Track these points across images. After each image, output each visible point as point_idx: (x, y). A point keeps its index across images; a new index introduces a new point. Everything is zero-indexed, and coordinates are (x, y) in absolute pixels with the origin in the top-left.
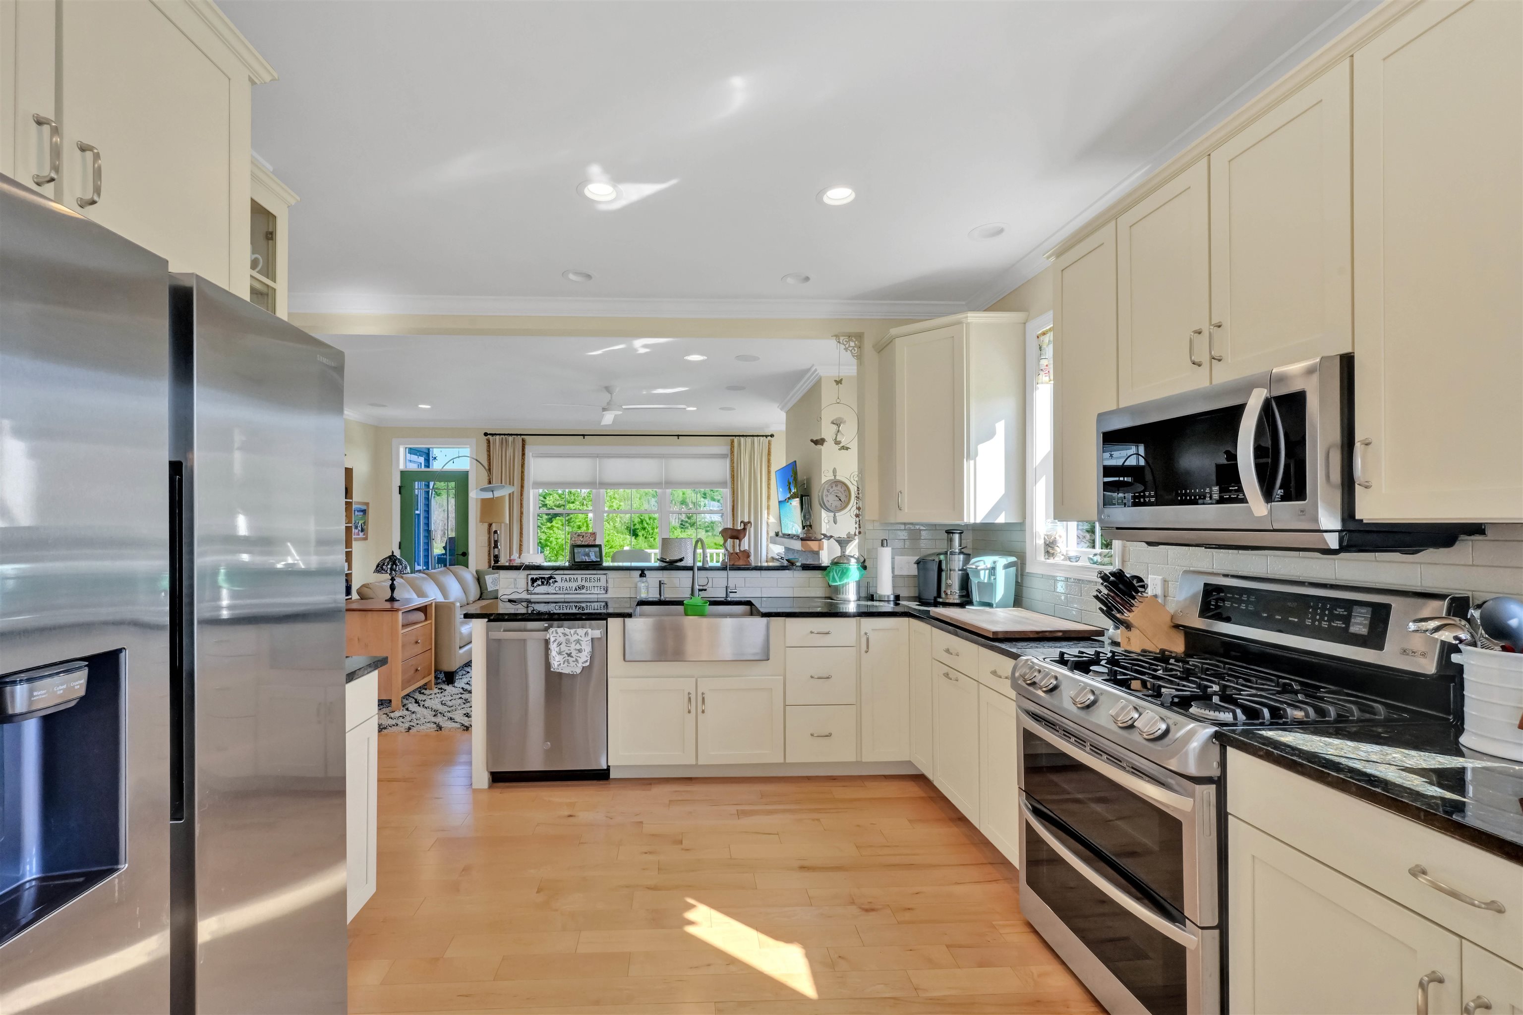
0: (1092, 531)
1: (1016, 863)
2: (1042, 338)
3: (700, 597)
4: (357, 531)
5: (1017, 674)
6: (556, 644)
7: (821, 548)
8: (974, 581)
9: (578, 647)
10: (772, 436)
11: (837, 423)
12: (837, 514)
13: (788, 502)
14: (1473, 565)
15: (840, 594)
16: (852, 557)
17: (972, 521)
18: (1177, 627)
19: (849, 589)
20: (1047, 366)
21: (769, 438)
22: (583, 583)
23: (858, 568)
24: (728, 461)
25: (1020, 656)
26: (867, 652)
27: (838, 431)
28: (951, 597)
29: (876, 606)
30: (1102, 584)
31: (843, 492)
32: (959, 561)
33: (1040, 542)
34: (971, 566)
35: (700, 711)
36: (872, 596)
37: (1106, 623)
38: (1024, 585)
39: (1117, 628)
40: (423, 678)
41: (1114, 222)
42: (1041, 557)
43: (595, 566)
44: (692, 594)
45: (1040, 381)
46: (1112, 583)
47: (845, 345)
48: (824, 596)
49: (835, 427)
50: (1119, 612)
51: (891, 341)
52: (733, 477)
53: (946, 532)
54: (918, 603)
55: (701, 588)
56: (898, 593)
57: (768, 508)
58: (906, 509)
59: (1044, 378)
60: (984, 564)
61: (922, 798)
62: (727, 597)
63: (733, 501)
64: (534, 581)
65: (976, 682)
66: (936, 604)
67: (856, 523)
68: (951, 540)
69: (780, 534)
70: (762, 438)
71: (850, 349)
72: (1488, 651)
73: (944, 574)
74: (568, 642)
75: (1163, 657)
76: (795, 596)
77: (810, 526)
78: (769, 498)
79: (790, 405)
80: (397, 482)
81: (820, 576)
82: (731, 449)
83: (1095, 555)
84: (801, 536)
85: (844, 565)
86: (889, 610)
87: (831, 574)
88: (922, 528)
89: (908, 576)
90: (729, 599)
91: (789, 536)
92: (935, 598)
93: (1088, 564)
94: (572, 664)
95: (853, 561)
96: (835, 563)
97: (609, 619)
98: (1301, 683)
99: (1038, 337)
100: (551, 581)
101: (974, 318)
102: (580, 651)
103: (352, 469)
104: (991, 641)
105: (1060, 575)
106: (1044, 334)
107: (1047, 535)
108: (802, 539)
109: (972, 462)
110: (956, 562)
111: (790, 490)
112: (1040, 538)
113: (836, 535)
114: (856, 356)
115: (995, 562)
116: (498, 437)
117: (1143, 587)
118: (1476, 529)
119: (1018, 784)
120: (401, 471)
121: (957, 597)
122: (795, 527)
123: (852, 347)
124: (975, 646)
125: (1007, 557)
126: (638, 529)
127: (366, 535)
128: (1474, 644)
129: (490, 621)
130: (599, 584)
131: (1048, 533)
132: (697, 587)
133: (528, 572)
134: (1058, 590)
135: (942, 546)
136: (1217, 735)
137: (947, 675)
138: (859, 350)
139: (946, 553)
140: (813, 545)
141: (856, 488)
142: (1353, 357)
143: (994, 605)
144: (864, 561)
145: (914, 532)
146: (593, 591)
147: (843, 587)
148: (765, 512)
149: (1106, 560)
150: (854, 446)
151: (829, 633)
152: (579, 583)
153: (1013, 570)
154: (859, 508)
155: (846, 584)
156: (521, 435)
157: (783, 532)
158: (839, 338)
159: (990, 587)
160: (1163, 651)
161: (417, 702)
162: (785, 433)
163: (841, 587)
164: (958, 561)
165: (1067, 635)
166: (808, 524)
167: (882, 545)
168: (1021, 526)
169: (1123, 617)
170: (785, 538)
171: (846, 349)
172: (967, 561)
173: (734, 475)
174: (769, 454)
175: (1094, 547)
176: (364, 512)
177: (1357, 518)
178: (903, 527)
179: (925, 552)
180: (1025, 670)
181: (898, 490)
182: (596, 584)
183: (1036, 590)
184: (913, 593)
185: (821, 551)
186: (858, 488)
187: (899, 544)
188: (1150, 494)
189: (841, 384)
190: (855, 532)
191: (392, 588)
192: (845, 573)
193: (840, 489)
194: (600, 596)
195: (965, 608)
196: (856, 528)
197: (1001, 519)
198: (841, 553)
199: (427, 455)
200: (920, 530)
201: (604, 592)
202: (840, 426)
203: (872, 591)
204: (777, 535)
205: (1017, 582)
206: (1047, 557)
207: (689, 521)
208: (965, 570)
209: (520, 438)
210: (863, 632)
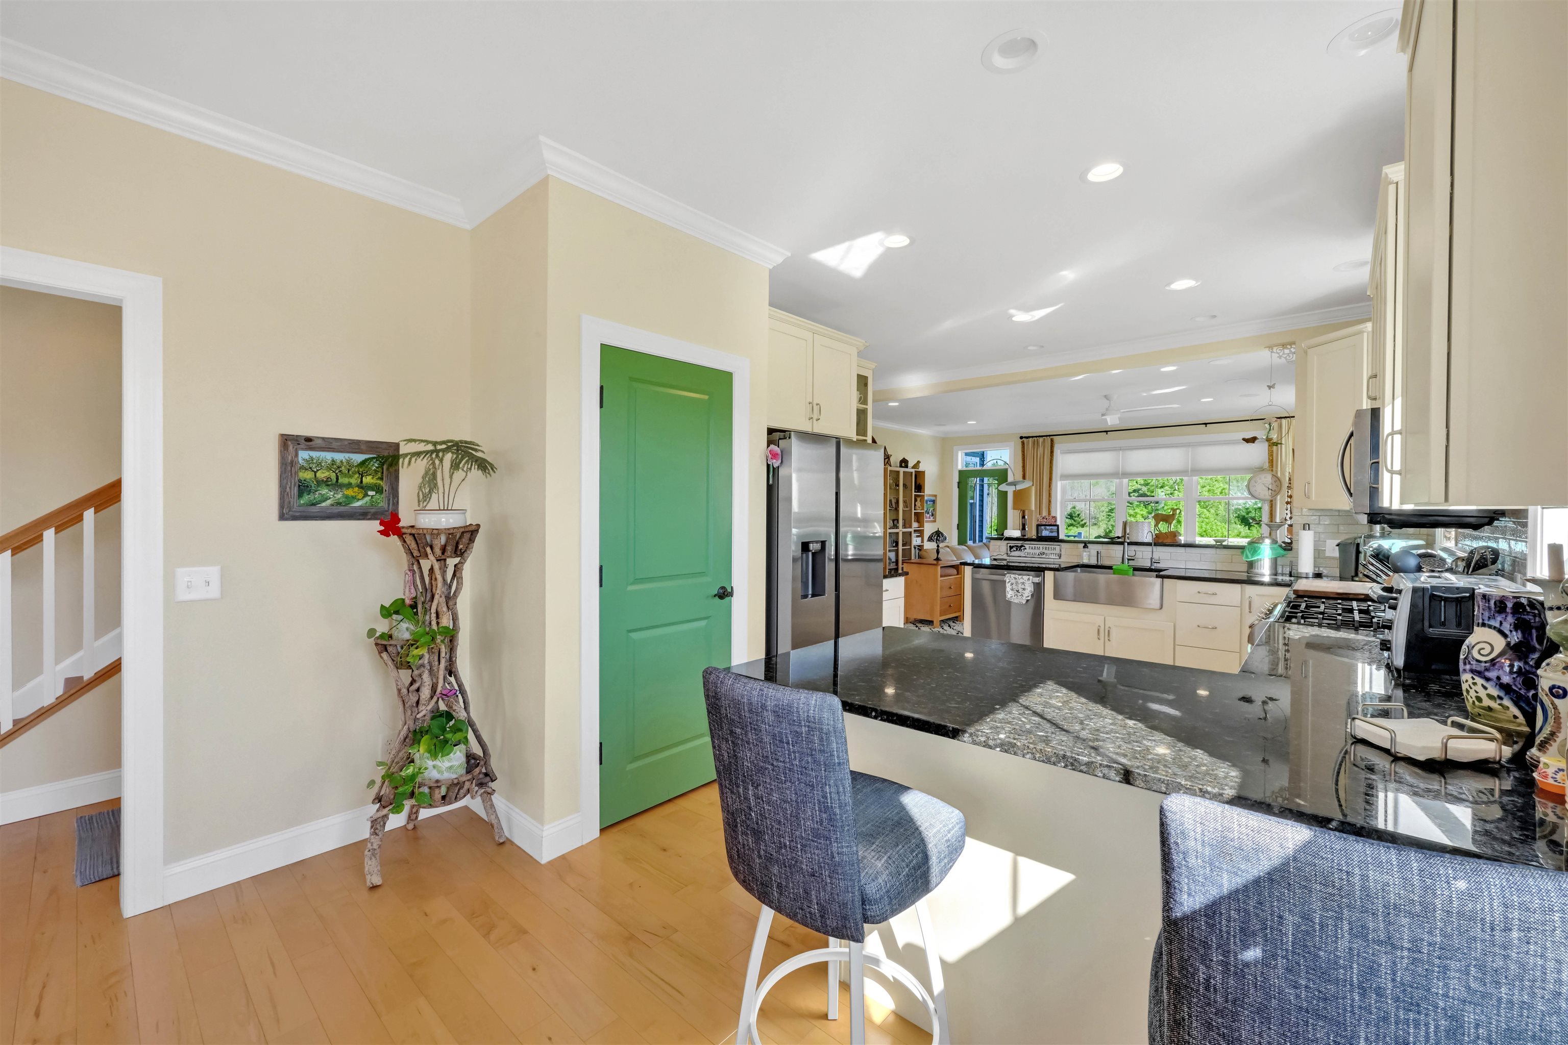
3: (1128, 564)
4: (928, 515)
6: (1009, 584)
9: (1023, 587)
11: (1269, 423)
15: (1253, 567)
19: (1263, 565)
22: (1044, 551)
23: (1275, 548)
26: (1250, 612)
27: (1270, 430)
40: (955, 612)
43: (1055, 539)
44: (1123, 562)
47: (1278, 353)
49: (1267, 426)
52: (1271, 461)
55: (1130, 558)
56: (1318, 571)
58: (1313, 496)
64: (1011, 547)
71: (1285, 356)
74: (1017, 583)
80: (956, 479)
87: (1247, 553)
89: (1330, 557)
90: (1153, 567)
94: (1020, 597)
97: (1046, 572)
100: (1022, 548)
102: (1024, 589)
103: (924, 472)
114: (1291, 361)
116: (1031, 439)
120: (959, 471)
127: (935, 518)
129: (975, 567)
130: (1054, 552)
132: (1126, 556)
133: (1007, 542)
138: (1294, 355)
146: (1050, 557)
147: (1256, 563)
151: (1213, 594)
152: (1041, 550)
154: (1290, 497)
155: (1259, 561)
156: (1050, 436)
158: (1273, 348)
161: (949, 626)
163: (1254, 562)
167: (1304, 529)
171: (1280, 357)
173: (1272, 459)
176: (934, 502)
179: (1346, 536)
182: (1052, 552)
184: (1337, 572)
186: (1289, 478)
190: (1286, 518)
191: (938, 552)
192: (1257, 551)
194: (1055, 560)
199: (982, 456)
201: (1058, 558)
202: (1272, 425)
209: (1049, 439)
210: (1247, 596)
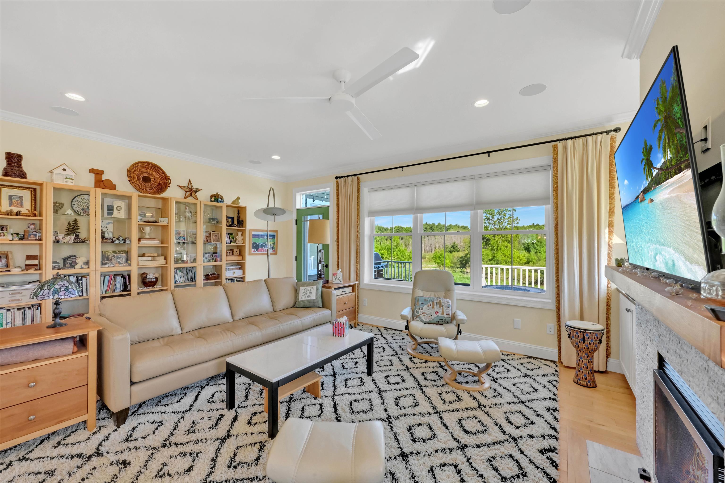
10: (617, 130)
21: (613, 133)
24: (551, 172)
52: (556, 189)
57: (611, 225)
70: (599, 136)
80: (294, 216)
82: (554, 157)
116: (342, 179)
120: (297, 210)
127: (276, 251)
148: (605, 231)
156: (357, 175)
173: (557, 187)
174: (611, 154)
176: (274, 237)
209: (356, 177)
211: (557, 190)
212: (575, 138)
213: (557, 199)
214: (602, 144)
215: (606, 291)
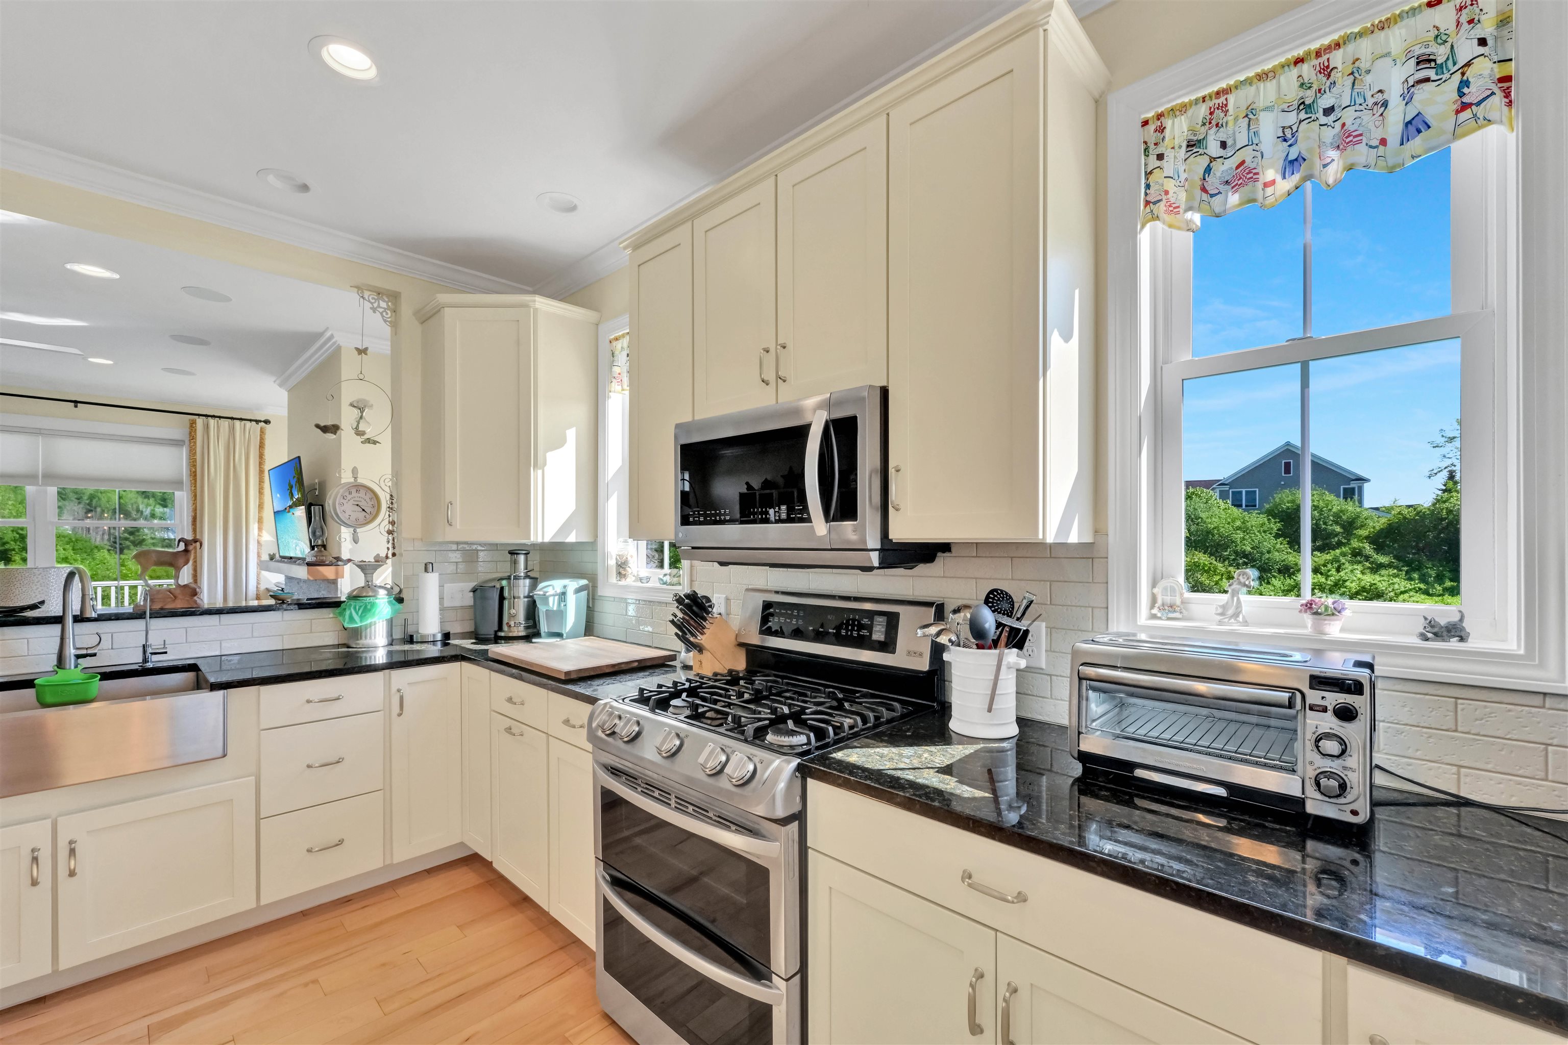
0: (660, 550)
1: (593, 947)
2: (614, 343)
3: (80, 667)
5: (594, 725)
7: (339, 575)
8: (542, 608)
10: (267, 422)
11: (360, 407)
12: (358, 530)
13: (289, 512)
14: (944, 577)
15: (361, 638)
16: (381, 587)
17: (540, 540)
18: (741, 645)
19: (375, 631)
20: (619, 374)
21: (262, 424)
23: (390, 603)
24: (185, 451)
25: (598, 699)
26: (400, 715)
27: (361, 417)
28: (515, 629)
29: (418, 651)
30: (677, 607)
31: (368, 500)
32: (525, 586)
33: (612, 562)
34: (538, 592)
35: (62, 872)
36: (411, 637)
37: (679, 646)
38: (596, 610)
39: (688, 651)
41: (690, 223)
42: (613, 579)
44: (60, 664)
45: (613, 389)
46: (687, 606)
47: (372, 303)
48: (337, 643)
49: (356, 412)
50: (693, 635)
51: (439, 311)
52: (193, 475)
53: (509, 553)
54: (474, 641)
55: (83, 651)
56: (447, 629)
57: (260, 521)
58: (458, 523)
59: (615, 386)
60: (554, 589)
61: (477, 887)
62: (145, 660)
63: (195, 510)
65: (544, 735)
66: (497, 640)
67: (388, 542)
68: (515, 563)
69: (277, 556)
70: (248, 423)
71: (381, 310)
72: (967, 649)
73: (506, 603)
75: (733, 679)
76: (285, 648)
77: (324, 546)
78: (261, 507)
79: (294, 381)
81: (331, 615)
82: (190, 433)
83: (665, 575)
84: (308, 560)
85: (368, 599)
86: (436, 654)
87: (347, 613)
88: (479, 548)
89: (462, 607)
90: (149, 665)
91: (291, 559)
92: (496, 632)
93: (658, 585)
95: (382, 592)
96: (354, 597)
98: (842, 690)
99: (611, 342)
101: (542, 303)
104: (563, 684)
105: (631, 597)
106: (617, 339)
107: (619, 555)
108: (309, 564)
109: (540, 472)
110: (521, 589)
111: (292, 496)
112: (612, 558)
113: (357, 559)
114: (390, 322)
115: (565, 587)
117: (710, 606)
118: (945, 547)
119: (595, 853)
121: (522, 628)
122: (300, 546)
123: (382, 308)
124: (543, 691)
125: (576, 580)
126: (14, 550)
128: (959, 645)
131: (620, 553)
132: (71, 651)
134: (630, 613)
135: (504, 569)
136: (799, 768)
137: (509, 730)
138: (394, 314)
139: (509, 578)
140: (328, 572)
141: (388, 497)
142: (888, 390)
143: (565, 635)
144: (401, 591)
145: (470, 553)
147: (366, 629)
148: (254, 527)
149: (675, 580)
150: (386, 440)
151: (338, 699)
153: (584, 593)
154: (393, 523)
155: (370, 625)
157: (281, 554)
158: (363, 292)
159: (560, 615)
160: (730, 672)
162: (287, 419)
163: (363, 628)
164: (523, 587)
165: (643, 665)
166: (320, 542)
167: (426, 570)
168: (592, 545)
169: (697, 641)
170: (284, 562)
171: (374, 310)
172: (533, 587)
173: (195, 472)
174: (262, 446)
175: (661, 566)
177: (890, 538)
178: (454, 547)
179: (483, 577)
180: (604, 717)
181: (447, 501)
183: (608, 615)
184: (469, 627)
185: (339, 580)
186: (391, 496)
187: (451, 568)
188: (725, 512)
189: (366, 354)
190: (387, 554)
192: (370, 610)
193: (363, 496)
195: (531, 642)
196: (388, 549)
197: (572, 538)
198: (365, 583)
200: (478, 550)
202: (364, 411)
203: (411, 630)
204: (272, 558)
205: (588, 607)
206: (618, 578)
207: (132, 538)
208: (532, 597)
210: (394, 689)
211: (195, 475)
212: (220, 417)
213: (195, 486)
214: (251, 433)
215: (255, 593)
